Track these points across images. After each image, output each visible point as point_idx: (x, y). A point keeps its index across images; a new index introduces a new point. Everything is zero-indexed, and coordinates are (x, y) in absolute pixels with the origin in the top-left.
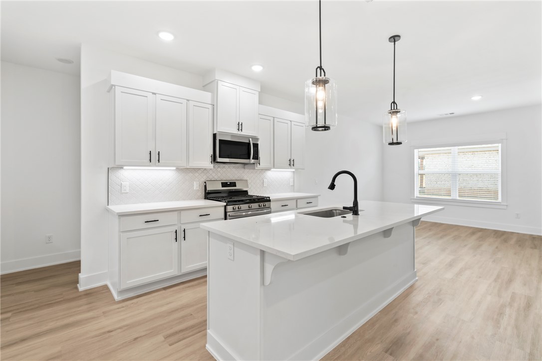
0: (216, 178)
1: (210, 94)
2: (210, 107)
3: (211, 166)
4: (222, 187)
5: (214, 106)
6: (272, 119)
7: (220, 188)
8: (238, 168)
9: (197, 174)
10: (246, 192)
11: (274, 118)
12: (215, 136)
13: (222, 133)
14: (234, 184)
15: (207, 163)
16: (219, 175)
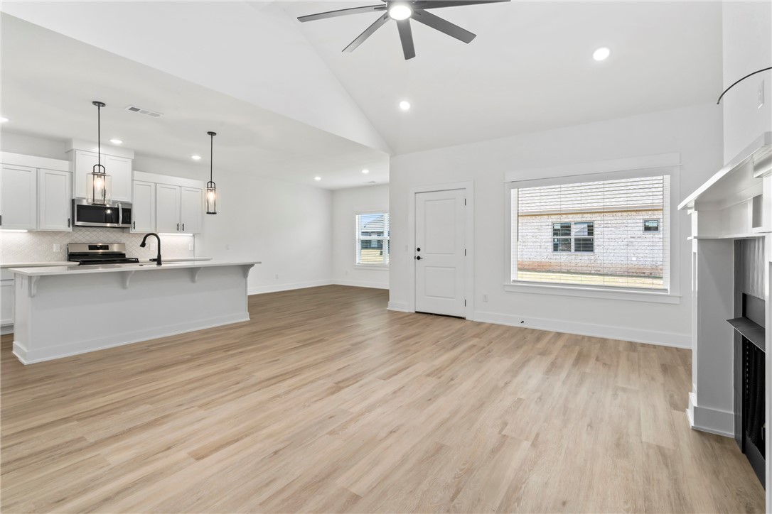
0: (84, 241)
1: (67, 162)
2: (68, 174)
3: (70, 229)
4: (89, 249)
5: (72, 174)
6: (153, 185)
7: (87, 250)
8: (114, 231)
9: (57, 237)
10: (124, 255)
11: (156, 183)
12: (73, 201)
13: (80, 199)
14: (106, 247)
15: (63, 226)
16: (88, 238)
